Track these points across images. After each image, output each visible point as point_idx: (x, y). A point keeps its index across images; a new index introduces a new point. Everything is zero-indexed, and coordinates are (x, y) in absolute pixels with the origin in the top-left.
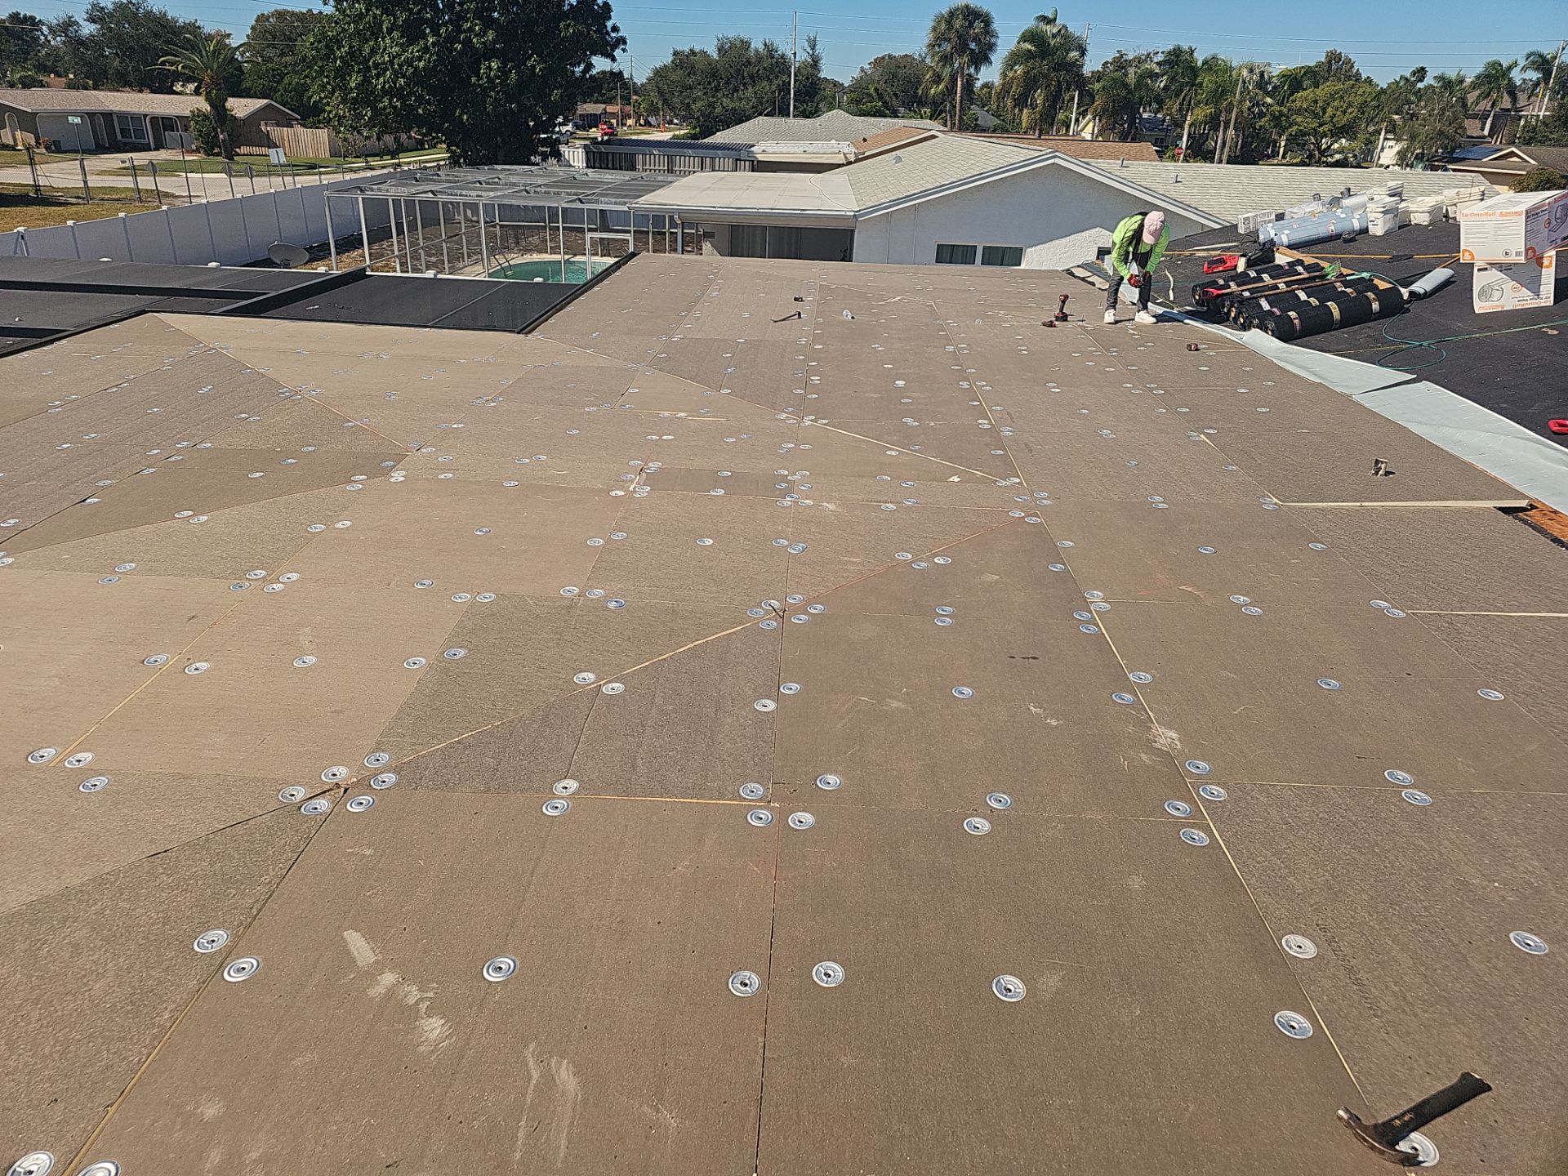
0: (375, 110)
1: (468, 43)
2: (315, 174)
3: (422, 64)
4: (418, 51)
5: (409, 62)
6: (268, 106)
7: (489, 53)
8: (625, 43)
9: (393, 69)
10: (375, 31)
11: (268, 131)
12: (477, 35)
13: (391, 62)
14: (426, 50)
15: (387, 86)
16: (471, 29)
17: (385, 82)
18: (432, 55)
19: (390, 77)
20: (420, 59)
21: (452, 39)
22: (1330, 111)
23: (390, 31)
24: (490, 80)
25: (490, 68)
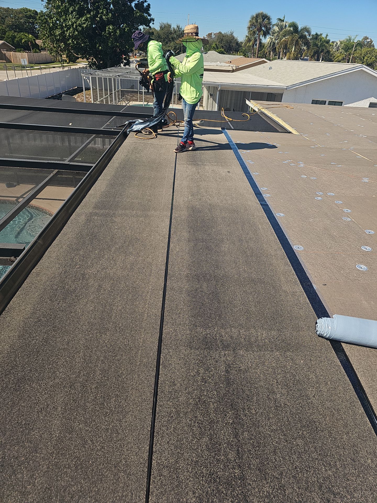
0: (65, 44)
1: (101, 18)
2: (25, 70)
3: (85, 25)
4: (83, 21)
5: (80, 25)
6: (4, 43)
7: (109, 22)
8: (153, 21)
9: (73, 28)
10: (66, 12)
11: (5, 53)
12: (104, 15)
13: (73, 25)
14: (86, 20)
15: (71, 34)
16: (102, 13)
17: (70, 33)
18: (89, 22)
19: (72, 31)
20: (84, 23)
21: (96, 16)
22: (366, 58)
23: (72, 12)
24: (110, 33)
25: (109, 28)
